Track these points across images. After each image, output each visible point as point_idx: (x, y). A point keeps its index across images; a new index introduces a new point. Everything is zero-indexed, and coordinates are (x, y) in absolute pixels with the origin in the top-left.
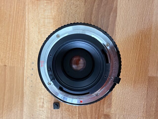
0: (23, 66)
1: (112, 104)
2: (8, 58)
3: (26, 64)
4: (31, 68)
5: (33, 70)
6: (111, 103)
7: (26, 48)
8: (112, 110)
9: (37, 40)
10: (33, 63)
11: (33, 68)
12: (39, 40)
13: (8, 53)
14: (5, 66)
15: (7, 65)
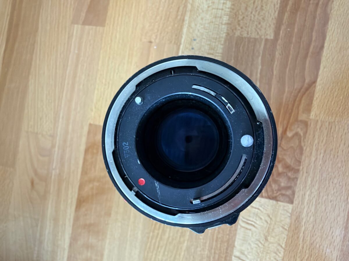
0: (178, 44)
1: (313, 105)
2: (156, 31)
3: (183, 40)
4: (191, 47)
5: (193, 50)
6: (312, 103)
7: (187, 18)
8: (311, 115)
9: (206, 7)
10: (195, 40)
11: (194, 47)
12: (209, 7)
13: (157, 24)
14: (151, 42)
15: (153, 40)
